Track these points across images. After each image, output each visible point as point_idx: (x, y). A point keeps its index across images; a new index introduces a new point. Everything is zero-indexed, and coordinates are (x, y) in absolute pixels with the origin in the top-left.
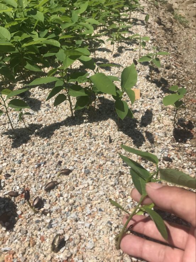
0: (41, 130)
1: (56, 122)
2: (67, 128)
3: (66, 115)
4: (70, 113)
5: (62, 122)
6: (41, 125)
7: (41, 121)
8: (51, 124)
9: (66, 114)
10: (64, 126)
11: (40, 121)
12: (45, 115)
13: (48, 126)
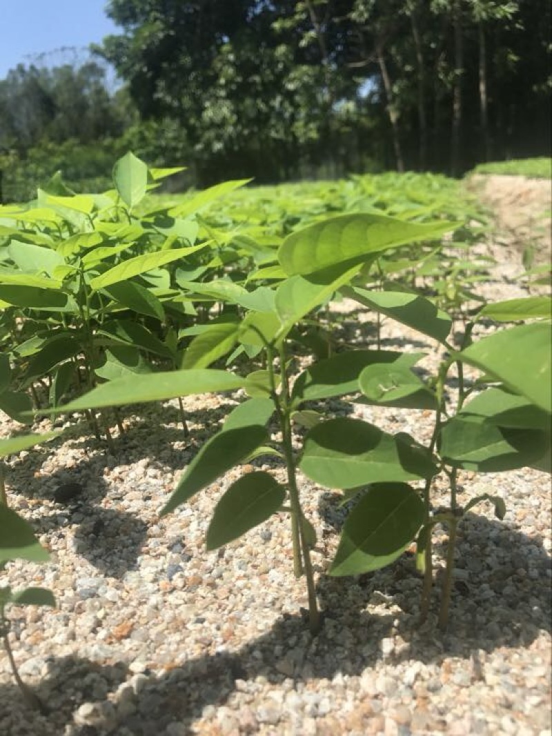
0: (116, 707)
1: (213, 651)
2: (276, 694)
3: (273, 603)
4: (291, 590)
5: (250, 649)
6: (122, 670)
7: (128, 636)
8: (180, 659)
9: (269, 599)
10: (259, 679)
11: (121, 638)
12: (154, 600)
13: (160, 673)
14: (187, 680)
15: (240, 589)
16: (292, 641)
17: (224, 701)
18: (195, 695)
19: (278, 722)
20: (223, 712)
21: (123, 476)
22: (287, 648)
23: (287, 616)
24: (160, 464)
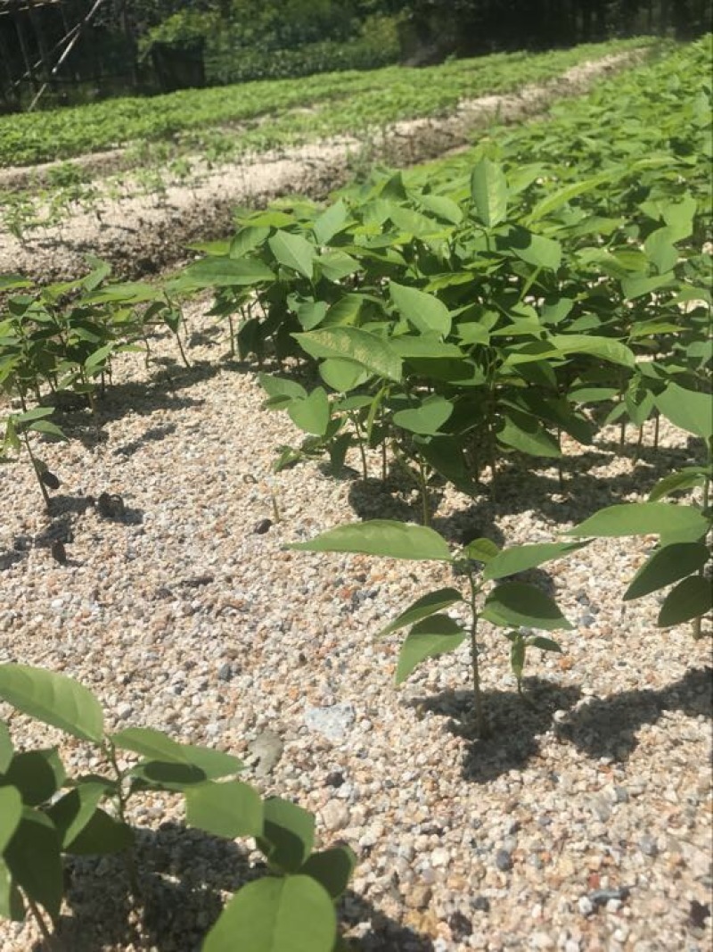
6: (575, 693)
7: (569, 669)
8: (616, 690)
10: (678, 712)
11: (565, 669)
12: (582, 643)
13: (603, 697)
14: (624, 704)
15: (648, 643)
16: (700, 689)
17: (654, 722)
18: (633, 715)
19: (696, 741)
20: (655, 729)
21: (512, 524)
22: (697, 693)
23: (694, 670)
24: (544, 517)
